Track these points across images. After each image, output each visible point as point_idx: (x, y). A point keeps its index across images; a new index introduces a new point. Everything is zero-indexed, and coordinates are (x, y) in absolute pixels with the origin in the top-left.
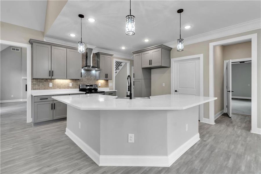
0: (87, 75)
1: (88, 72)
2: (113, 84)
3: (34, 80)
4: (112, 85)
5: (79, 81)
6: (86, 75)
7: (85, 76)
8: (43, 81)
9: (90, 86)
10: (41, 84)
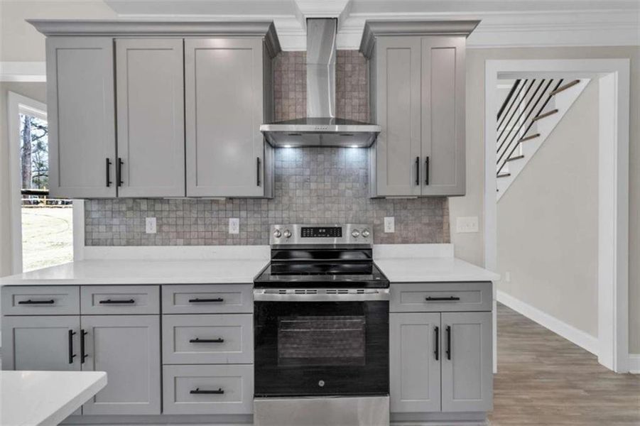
0: (312, 173)
1: (321, 157)
2: (481, 223)
3: (94, 207)
4: (476, 229)
5: (272, 206)
6: (307, 172)
7: (305, 181)
8: (124, 209)
9: (324, 231)
10: (116, 221)
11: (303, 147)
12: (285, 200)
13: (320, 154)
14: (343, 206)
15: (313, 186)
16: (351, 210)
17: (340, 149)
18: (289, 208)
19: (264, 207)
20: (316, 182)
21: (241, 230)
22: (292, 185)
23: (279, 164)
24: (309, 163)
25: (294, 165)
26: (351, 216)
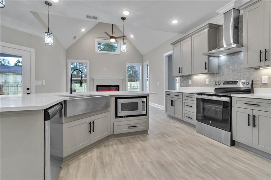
0: (231, 63)
1: (233, 57)
5: (218, 75)
6: (229, 63)
7: (228, 66)
8: (186, 78)
9: (231, 82)
10: (185, 81)
11: (227, 55)
12: (221, 73)
13: (234, 55)
14: (242, 73)
15: (231, 67)
16: (246, 74)
17: (241, 52)
18: (223, 75)
19: (215, 76)
20: (232, 66)
21: (209, 83)
22: (223, 68)
23: (220, 62)
24: (229, 60)
25: (224, 61)
26: (246, 77)
